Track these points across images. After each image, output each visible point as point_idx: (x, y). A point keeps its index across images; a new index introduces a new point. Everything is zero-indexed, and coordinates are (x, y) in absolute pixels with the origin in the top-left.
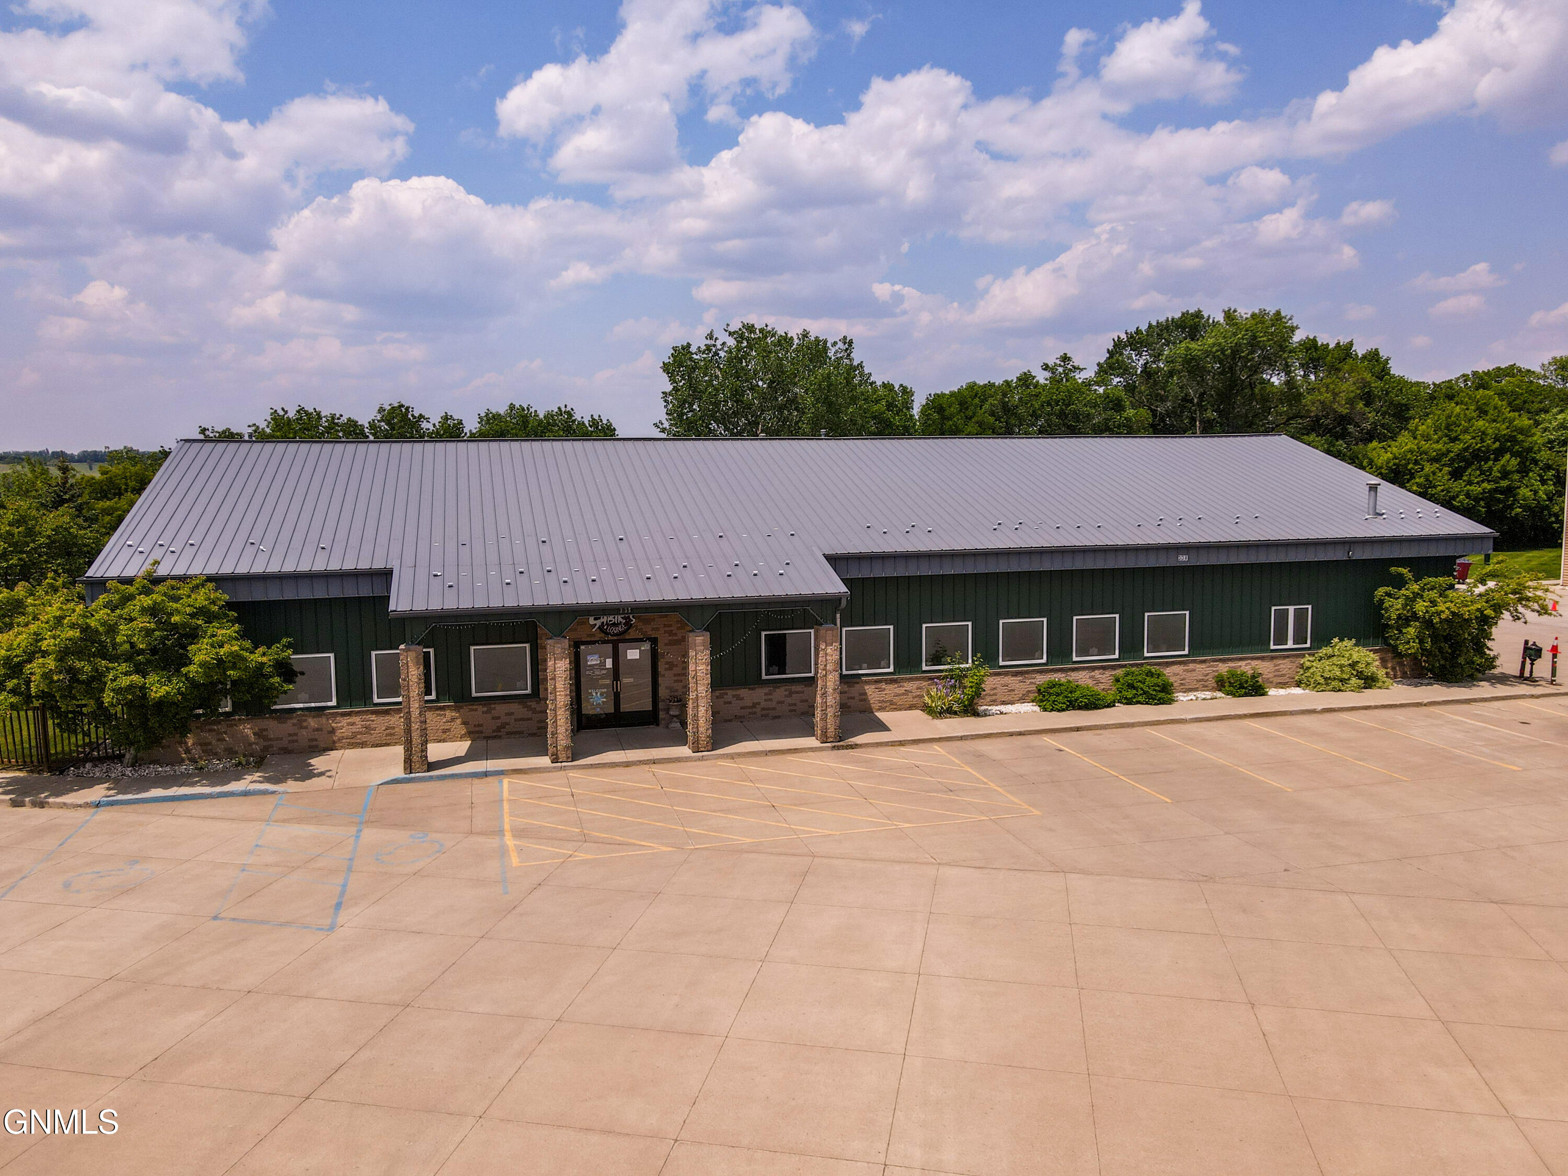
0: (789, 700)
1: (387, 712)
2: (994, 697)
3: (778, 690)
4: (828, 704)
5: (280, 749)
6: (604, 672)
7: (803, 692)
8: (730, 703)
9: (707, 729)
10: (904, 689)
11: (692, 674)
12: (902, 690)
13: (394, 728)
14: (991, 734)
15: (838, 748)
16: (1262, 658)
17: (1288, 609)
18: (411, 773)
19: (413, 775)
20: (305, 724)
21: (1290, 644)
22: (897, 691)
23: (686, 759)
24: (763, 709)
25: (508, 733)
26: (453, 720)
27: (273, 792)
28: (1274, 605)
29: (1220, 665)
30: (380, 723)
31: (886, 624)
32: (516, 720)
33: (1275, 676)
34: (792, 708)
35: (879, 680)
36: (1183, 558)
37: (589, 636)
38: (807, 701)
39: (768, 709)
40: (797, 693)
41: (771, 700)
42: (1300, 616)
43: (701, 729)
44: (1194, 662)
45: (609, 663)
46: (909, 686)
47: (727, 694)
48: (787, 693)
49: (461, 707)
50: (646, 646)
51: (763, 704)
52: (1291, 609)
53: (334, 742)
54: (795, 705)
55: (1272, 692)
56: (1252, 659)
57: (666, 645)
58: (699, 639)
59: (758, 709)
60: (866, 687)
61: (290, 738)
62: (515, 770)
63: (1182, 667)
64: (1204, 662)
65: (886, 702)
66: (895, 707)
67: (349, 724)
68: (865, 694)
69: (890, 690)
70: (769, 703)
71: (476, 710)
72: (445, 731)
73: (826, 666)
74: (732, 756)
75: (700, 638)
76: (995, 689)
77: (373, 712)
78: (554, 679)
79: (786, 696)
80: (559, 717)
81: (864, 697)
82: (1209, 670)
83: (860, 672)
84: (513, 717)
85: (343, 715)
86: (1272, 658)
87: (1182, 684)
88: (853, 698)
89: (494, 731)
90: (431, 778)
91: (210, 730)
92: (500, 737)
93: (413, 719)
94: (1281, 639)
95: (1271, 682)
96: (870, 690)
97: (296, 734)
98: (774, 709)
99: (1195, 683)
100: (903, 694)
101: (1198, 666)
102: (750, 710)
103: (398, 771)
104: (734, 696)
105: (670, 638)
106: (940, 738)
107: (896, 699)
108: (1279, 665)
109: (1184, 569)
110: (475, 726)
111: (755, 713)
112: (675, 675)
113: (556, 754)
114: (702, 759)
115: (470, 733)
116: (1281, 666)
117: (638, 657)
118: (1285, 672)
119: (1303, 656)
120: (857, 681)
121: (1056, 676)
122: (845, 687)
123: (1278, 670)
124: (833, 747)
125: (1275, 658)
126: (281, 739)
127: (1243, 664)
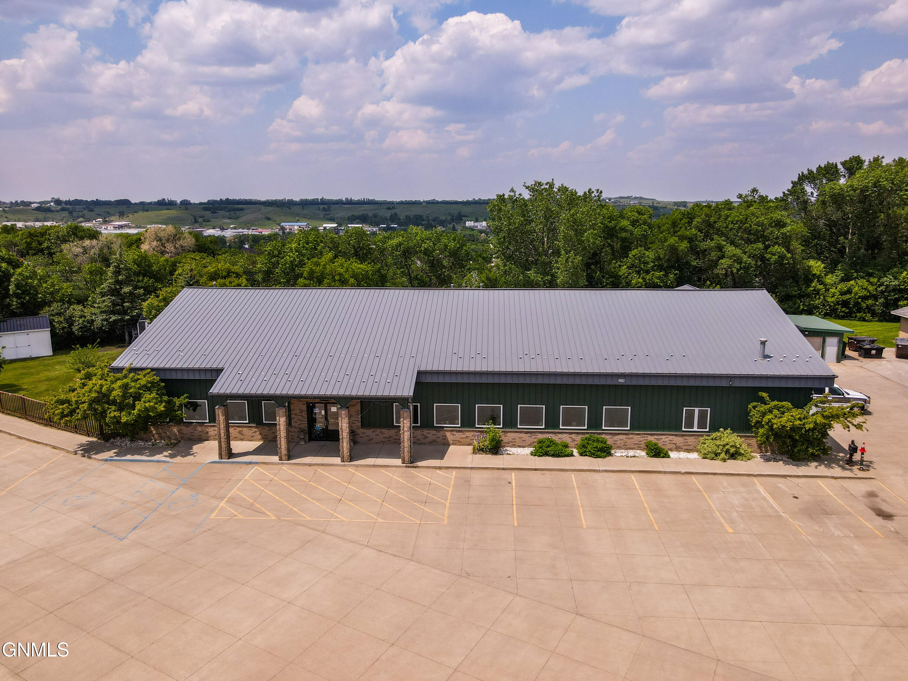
2: (514, 443)
4: (405, 446)
5: (187, 438)
6: (321, 416)
8: (378, 435)
9: (347, 453)
11: (340, 427)
12: (465, 436)
13: (232, 433)
15: (409, 467)
16: (676, 435)
17: (695, 409)
18: (221, 459)
20: (196, 429)
21: (695, 429)
22: (462, 436)
23: (338, 465)
24: (394, 439)
26: (255, 432)
27: (168, 462)
28: (686, 407)
29: (649, 436)
31: (457, 404)
33: (684, 445)
35: (453, 430)
36: (621, 381)
38: (416, 437)
42: (702, 416)
43: (345, 452)
44: (633, 434)
45: (323, 412)
46: (468, 434)
47: (377, 431)
49: (259, 427)
51: (394, 437)
52: (697, 410)
53: (208, 437)
55: (673, 455)
56: (670, 435)
58: (343, 412)
59: (392, 439)
60: (446, 433)
61: (191, 434)
62: (262, 462)
63: (625, 436)
64: (639, 434)
65: (456, 441)
66: (461, 443)
67: (213, 430)
68: (446, 436)
69: (458, 435)
70: (397, 436)
71: (265, 429)
72: (252, 437)
73: (404, 428)
76: (515, 439)
78: (280, 425)
80: (282, 441)
81: (445, 438)
82: (642, 439)
83: (443, 425)
85: (211, 426)
86: (683, 436)
87: (625, 445)
88: (440, 437)
89: (272, 438)
90: (228, 462)
93: (222, 437)
94: (690, 424)
95: (682, 448)
96: (448, 434)
97: (193, 433)
99: (633, 445)
100: (465, 438)
101: (635, 436)
102: (388, 439)
103: (216, 458)
104: (380, 432)
108: (687, 439)
109: (622, 386)
110: (265, 435)
111: (390, 441)
113: (281, 457)
114: (344, 465)
115: (263, 438)
116: (689, 440)
117: (336, 411)
118: (690, 444)
119: (702, 436)
120: (441, 429)
121: (549, 436)
122: (435, 432)
123: (686, 442)
124: (406, 467)
125: (685, 435)
126: (187, 434)
127: (664, 437)
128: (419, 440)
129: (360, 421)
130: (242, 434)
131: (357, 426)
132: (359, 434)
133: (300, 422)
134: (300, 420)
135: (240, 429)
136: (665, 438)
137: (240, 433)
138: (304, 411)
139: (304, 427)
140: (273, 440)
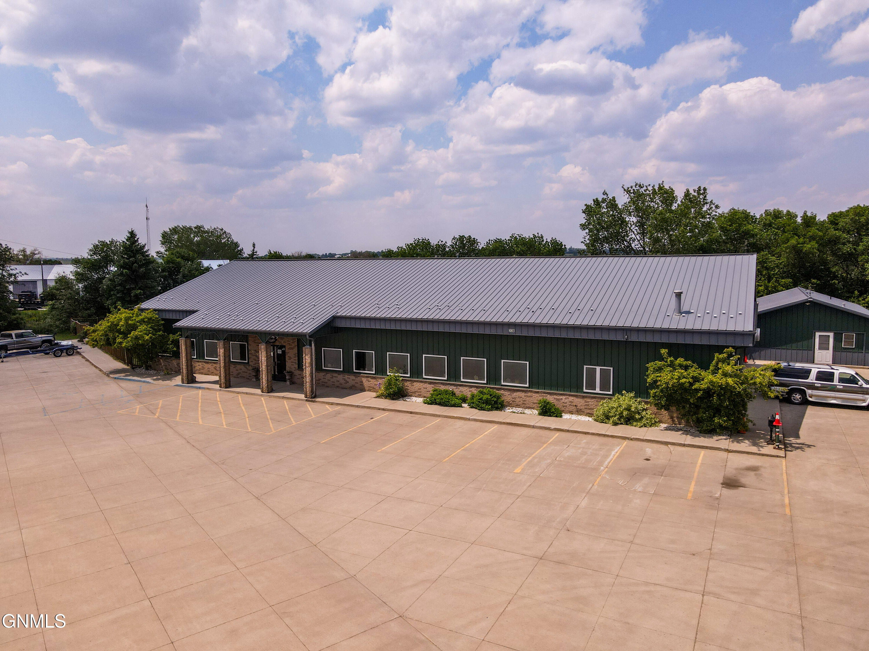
0: (332, 380)
1: (207, 363)
2: (420, 393)
3: (328, 374)
4: (307, 381)
13: (209, 369)
14: (370, 407)
17: (596, 368)
18: (183, 383)
21: (597, 390)
22: (376, 383)
24: (322, 382)
25: (240, 377)
27: (150, 383)
28: (586, 365)
29: (549, 396)
30: (207, 366)
31: (372, 351)
32: (243, 372)
33: (586, 408)
35: (368, 376)
36: (511, 331)
38: (339, 381)
39: (324, 382)
40: (336, 377)
41: (325, 378)
42: (604, 374)
44: (531, 391)
48: (331, 376)
51: (322, 380)
52: (598, 369)
54: (334, 382)
55: (566, 416)
56: (570, 395)
57: (288, 349)
59: (320, 382)
60: (363, 379)
62: (207, 388)
63: (523, 394)
64: (538, 392)
65: (371, 387)
67: (198, 365)
68: (362, 382)
69: (373, 382)
70: (324, 380)
76: (420, 389)
77: (204, 362)
79: (331, 378)
80: (221, 371)
82: (541, 398)
83: (361, 371)
86: (583, 397)
88: (357, 383)
91: (167, 361)
92: (238, 378)
93: (183, 364)
94: (591, 385)
95: (583, 412)
96: (364, 380)
98: (327, 383)
99: (532, 404)
101: (534, 394)
102: (318, 382)
106: (348, 405)
107: (375, 387)
108: (588, 402)
109: (513, 337)
112: (292, 362)
116: (590, 403)
118: (592, 407)
119: (604, 399)
120: (358, 375)
121: (450, 388)
122: (353, 378)
123: (588, 405)
124: (308, 401)
125: (586, 397)
127: (564, 397)
128: (342, 384)
129: (297, 363)
131: (295, 368)
132: (296, 376)
136: (565, 399)
137: (215, 369)
140: (236, 376)
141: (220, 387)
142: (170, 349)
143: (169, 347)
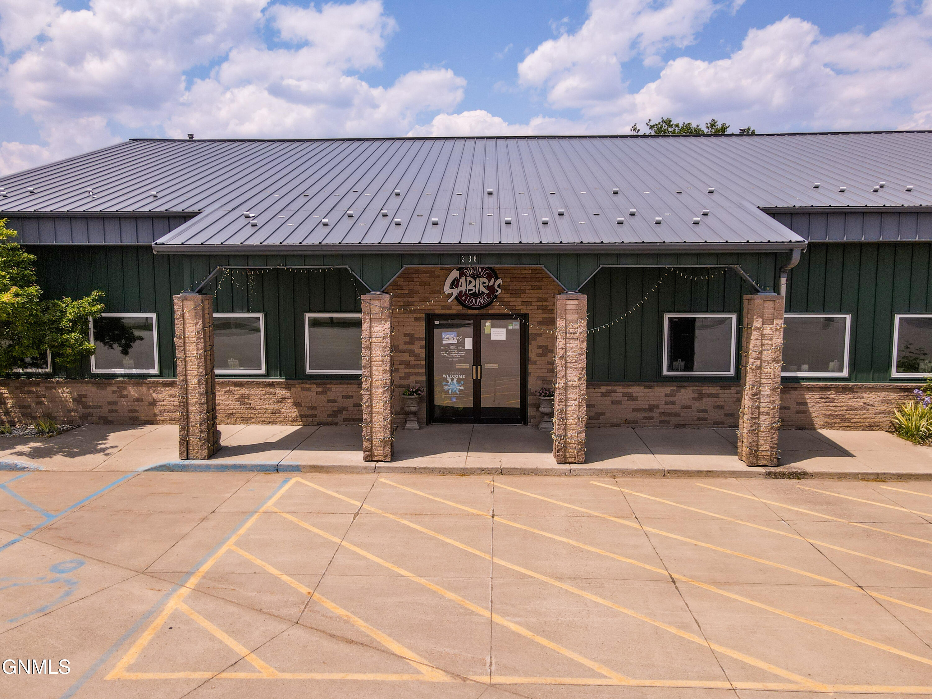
0: (697, 405)
3: (683, 391)
4: (762, 410)
5: (100, 418)
6: (462, 354)
7: (717, 396)
8: (619, 403)
9: (579, 433)
10: (863, 401)
11: (560, 352)
12: (860, 403)
15: (776, 476)
18: (187, 459)
19: (187, 462)
20: (125, 392)
22: (852, 403)
23: (548, 472)
24: (663, 414)
26: (283, 399)
27: (23, 469)
31: (840, 312)
32: (354, 405)
34: (702, 415)
35: (827, 387)
37: (444, 307)
38: (722, 408)
39: (670, 414)
40: (709, 396)
41: (673, 403)
43: (570, 432)
45: (469, 344)
46: (868, 397)
47: (615, 391)
48: (696, 395)
49: (293, 385)
50: (515, 325)
51: (663, 408)
53: (155, 415)
54: (705, 411)
57: (539, 324)
58: (572, 304)
59: (655, 414)
60: (807, 395)
61: (110, 407)
62: (314, 467)
65: (835, 417)
66: (849, 424)
67: (171, 396)
68: (805, 404)
69: (843, 402)
70: (672, 406)
71: (309, 390)
72: (274, 412)
73: (761, 353)
74: (613, 474)
75: (573, 302)
78: (369, 347)
79: (694, 399)
80: (375, 401)
81: (803, 408)
83: (803, 374)
84: (351, 401)
85: (165, 385)
88: (792, 409)
89: (329, 416)
90: (208, 468)
93: (190, 390)
96: (813, 399)
97: (115, 403)
98: (678, 415)
100: (862, 408)
102: (646, 414)
103: (174, 456)
104: (625, 394)
105: (545, 316)
107: (848, 414)
110: (308, 408)
111: (651, 418)
113: (371, 450)
114: (569, 473)
115: (302, 416)
117: (504, 338)
120: (796, 385)
124: (768, 475)
126: (101, 407)
130: (248, 406)
133: (407, 370)
134: (407, 365)
135: (243, 391)
137: (242, 403)
138: (419, 339)
139: (417, 382)
140: (330, 420)
141: (369, 458)
142: (71, 346)
143: (67, 340)
